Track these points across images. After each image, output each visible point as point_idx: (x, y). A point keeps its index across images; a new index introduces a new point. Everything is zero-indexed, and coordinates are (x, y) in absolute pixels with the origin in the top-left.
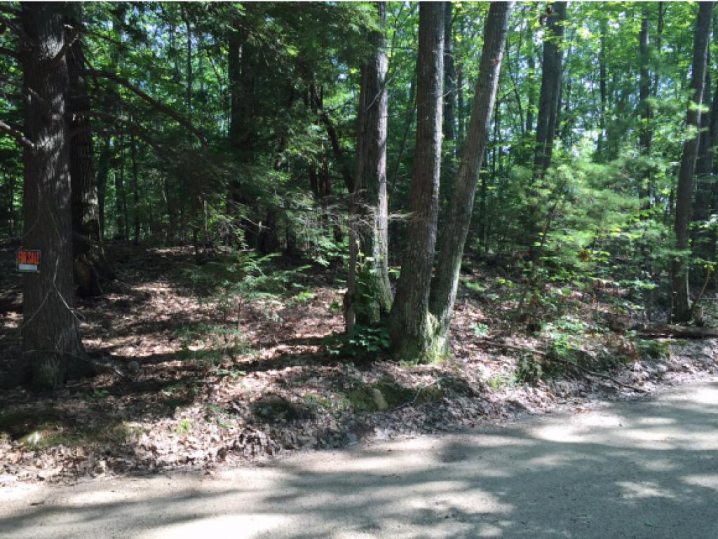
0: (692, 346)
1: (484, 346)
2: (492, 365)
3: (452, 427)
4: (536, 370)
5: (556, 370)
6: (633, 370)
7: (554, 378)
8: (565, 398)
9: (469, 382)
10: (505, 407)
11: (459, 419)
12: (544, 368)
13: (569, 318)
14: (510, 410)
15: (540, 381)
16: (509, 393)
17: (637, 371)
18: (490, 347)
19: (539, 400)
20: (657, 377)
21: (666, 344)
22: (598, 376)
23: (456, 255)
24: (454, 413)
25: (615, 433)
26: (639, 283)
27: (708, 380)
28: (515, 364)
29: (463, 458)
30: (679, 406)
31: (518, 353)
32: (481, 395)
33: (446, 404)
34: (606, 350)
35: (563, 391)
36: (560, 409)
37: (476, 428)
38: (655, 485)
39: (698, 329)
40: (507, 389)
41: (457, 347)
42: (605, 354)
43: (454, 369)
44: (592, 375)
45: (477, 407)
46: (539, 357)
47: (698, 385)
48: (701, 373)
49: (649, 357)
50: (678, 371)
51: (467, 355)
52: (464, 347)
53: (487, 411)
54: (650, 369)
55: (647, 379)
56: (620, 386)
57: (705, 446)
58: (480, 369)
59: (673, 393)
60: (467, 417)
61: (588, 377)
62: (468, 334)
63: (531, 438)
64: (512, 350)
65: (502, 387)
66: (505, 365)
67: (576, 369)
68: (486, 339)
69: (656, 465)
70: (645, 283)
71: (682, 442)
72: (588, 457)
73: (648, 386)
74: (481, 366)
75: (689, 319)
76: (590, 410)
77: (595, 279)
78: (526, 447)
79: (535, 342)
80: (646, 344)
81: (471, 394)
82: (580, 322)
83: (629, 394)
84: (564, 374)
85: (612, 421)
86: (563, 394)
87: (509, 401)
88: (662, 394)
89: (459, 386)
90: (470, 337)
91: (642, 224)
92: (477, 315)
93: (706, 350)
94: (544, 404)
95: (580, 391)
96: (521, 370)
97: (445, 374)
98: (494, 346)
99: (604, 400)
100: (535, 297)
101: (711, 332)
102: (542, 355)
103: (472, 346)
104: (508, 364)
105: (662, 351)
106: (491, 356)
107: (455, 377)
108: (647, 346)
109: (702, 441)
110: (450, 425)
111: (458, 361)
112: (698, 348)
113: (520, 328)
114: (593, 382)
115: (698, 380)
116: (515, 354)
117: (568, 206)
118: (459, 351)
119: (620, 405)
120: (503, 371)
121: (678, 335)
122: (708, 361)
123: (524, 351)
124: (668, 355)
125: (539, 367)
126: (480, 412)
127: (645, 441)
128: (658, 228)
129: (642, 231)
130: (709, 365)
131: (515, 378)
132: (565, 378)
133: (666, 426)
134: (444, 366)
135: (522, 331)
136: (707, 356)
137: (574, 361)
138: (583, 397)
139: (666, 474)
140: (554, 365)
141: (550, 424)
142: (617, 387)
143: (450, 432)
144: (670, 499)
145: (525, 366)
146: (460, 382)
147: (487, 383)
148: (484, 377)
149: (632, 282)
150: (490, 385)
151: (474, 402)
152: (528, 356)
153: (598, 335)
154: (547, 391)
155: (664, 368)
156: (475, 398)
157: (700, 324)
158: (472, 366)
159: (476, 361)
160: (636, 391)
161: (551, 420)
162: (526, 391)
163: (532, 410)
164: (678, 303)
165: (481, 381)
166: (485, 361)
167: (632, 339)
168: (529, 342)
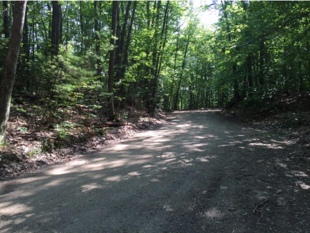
0: (114, 129)
1: (26, 137)
2: (29, 146)
3: (7, 178)
4: (51, 145)
5: (60, 144)
6: (93, 141)
7: (59, 148)
8: (64, 156)
9: (17, 155)
10: (36, 164)
11: (11, 173)
12: (55, 144)
13: (67, 122)
14: (38, 165)
15: (53, 150)
16: (38, 157)
17: (94, 141)
18: (29, 137)
19: (53, 158)
20: (102, 142)
21: (105, 130)
22: (79, 145)
23: (8, 94)
24: (9, 171)
25: (83, 167)
26: (95, 106)
27: (119, 141)
28: (41, 144)
29: (12, 191)
30: (108, 153)
31: (43, 139)
32: (23, 160)
33: (4, 167)
34: (82, 134)
35: (64, 153)
36: (62, 161)
37: (20, 176)
38: (95, 184)
39: (117, 123)
40: (37, 156)
41: (11, 139)
42: (82, 135)
43: (9, 150)
44: (76, 145)
45: (21, 166)
46: (53, 140)
47: (116, 144)
48: (118, 139)
49: (99, 135)
50: (109, 139)
51: (17, 142)
52: (15, 139)
53: (26, 167)
54: (99, 140)
55: (98, 144)
56: (88, 148)
57: (115, 166)
58: (23, 148)
59: (107, 148)
60: (16, 171)
61: (75, 146)
62: (18, 133)
63: (47, 175)
64: (40, 138)
65: (35, 155)
66: (36, 145)
67: (69, 143)
68: (27, 134)
69: (97, 176)
70: (98, 106)
71: (108, 165)
72: (70, 179)
73: (98, 147)
74: (23, 147)
75: (114, 119)
76: (75, 159)
77: (78, 105)
78: (44, 180)
79: (51, 133)
80: (98, 130)
81: (18, 161)
82: (72, 123)
83: (91, 151)
84: (64, 146)
85: (82, 162)
86: (63, 154)
87: (38, 161)
88: (103, 149)
89: (12, 158)
90: (19, 134)
91: (95, 82)
92: (23, 124)
93: (120, 130)
94: (54, 160)
95: (71, 152)
96: (44, 147)
97: (4, 153)
98: (31, 137)
99: (81, 154)
100: (51, 114)
101: (121, 123)
102: (54, 139)
103: (19, 138)
104: (38, 144)
105: (104, 132)
106: (29, 142)
107: (9, 154)
108: (98, 131)
109: (114, 164)
110: (7, 177)
111: (11, 146)
112: (117, 130)
113: (45, 128)
114: (77, 147)
115: (116, 142)
116: (41, 139)
117: (63, 73)
118: (12, 141)
119: (87, 155)
120: (35, 148)
121: (110, 126)
122: (120, 134)
123: (46, 138)
124: (106, 134)
125: (53, 144)
126: (23, 168)
127: (94, 168)
128: (101, 84)
129: (95, 85)
130: (120, 136)
131: (41, 151)
132: (65, 148)
133: (102, 160)
134: (4, 149)
135: (45, 129)
136: (120, 133)
137: (68, 140)
138: (72, 154)
139: (100, 179)
140: (60, 143)
141: (56, 168)
142: (86, 148)
143: (6, 180)
144: (100, 188)
145: (46, 144)
146: (12, 156)
147: (27, 154)
148: (25, 152)
149: (92, 106)
150: (28, 155)
151: (20, 164)
152: (48, 140)
153: (79, 128)
154: (56, 154)
155: (104, 139)
156: (20, 162)
157: (118, 121)
158: (19, 147)
159: (21, 145)
160: (94, 149)
161: (57, 166)
162: (46, 155)
163: (49, 163)
164: (110, 114)
165: (24, 154)
166: (26, 144)
167: (93, 129)
168: (48, 134)
